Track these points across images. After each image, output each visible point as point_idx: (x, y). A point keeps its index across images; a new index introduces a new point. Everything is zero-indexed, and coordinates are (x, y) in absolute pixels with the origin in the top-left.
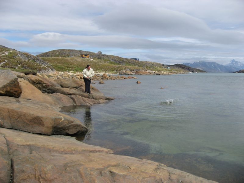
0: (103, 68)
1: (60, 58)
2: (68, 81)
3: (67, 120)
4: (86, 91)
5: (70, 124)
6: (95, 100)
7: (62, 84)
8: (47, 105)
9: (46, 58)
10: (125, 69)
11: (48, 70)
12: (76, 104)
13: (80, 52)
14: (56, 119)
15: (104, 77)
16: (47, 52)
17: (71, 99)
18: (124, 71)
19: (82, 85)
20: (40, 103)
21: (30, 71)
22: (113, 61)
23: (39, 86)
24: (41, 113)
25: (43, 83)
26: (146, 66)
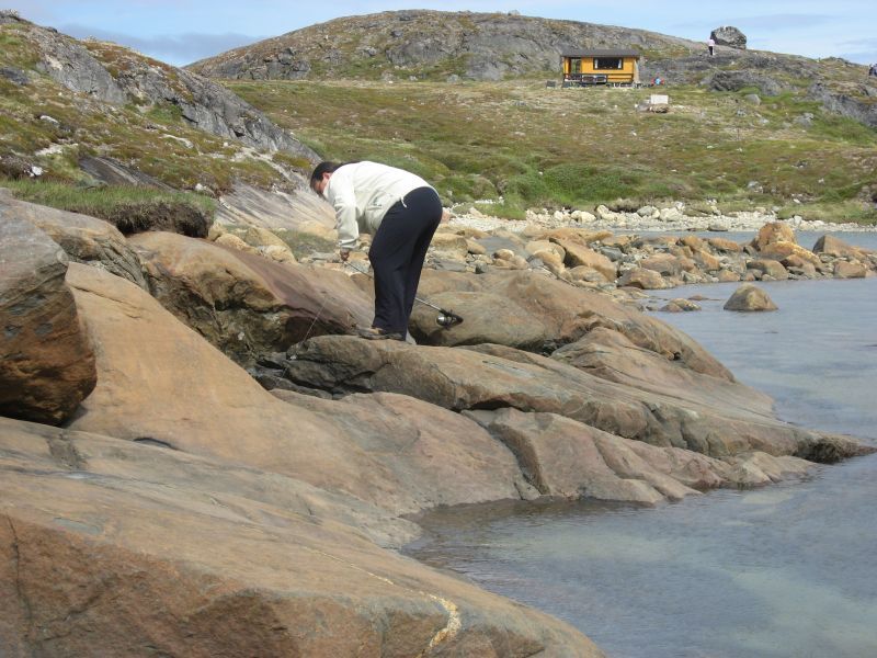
0: (754, 174)
1: (388, 84)
2: (470, 287)
3: (492, 632)
6: (705, 460)
8: (301, 488)
9: (273, 86)
11: (289, 191)
12: (542, 489)
13: (558, 31)
14: (398, 622)
15: (769, 257)
16: (282, 39)
17: (501, 448)
19: (589, 329)
20: (242, 475)
21: (157, 199)
22: (846, 113)
23: (232, 327)
24: (276, 568)
25: (261, 303)
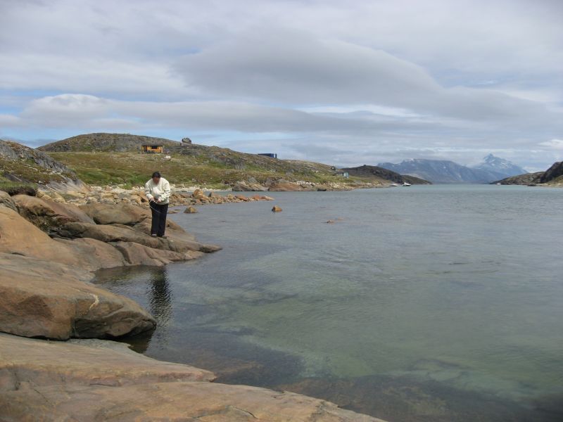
0: (194, 177)
2: (111, 208)
3: (108, 303)
4: (152, 232)
5: (115, 313)
6: (175, 253)
7: (96, 215)
8: (61, 265)
9: (61, 154)
10: (246, 179)
11: (66, 183)
12: (130, 263)
13: (141, 139)
14: (80, 302)
15: (197, 198)
16: (64, 141)
17: (118, 252)
18: (243, 183)
19: (144, 219)
20: (44, 262)
21: (20, 185)
22: (218, 160)
23: (43, 221)
24: (45, 289)
25: (51, 214)
26: (293, 171)
